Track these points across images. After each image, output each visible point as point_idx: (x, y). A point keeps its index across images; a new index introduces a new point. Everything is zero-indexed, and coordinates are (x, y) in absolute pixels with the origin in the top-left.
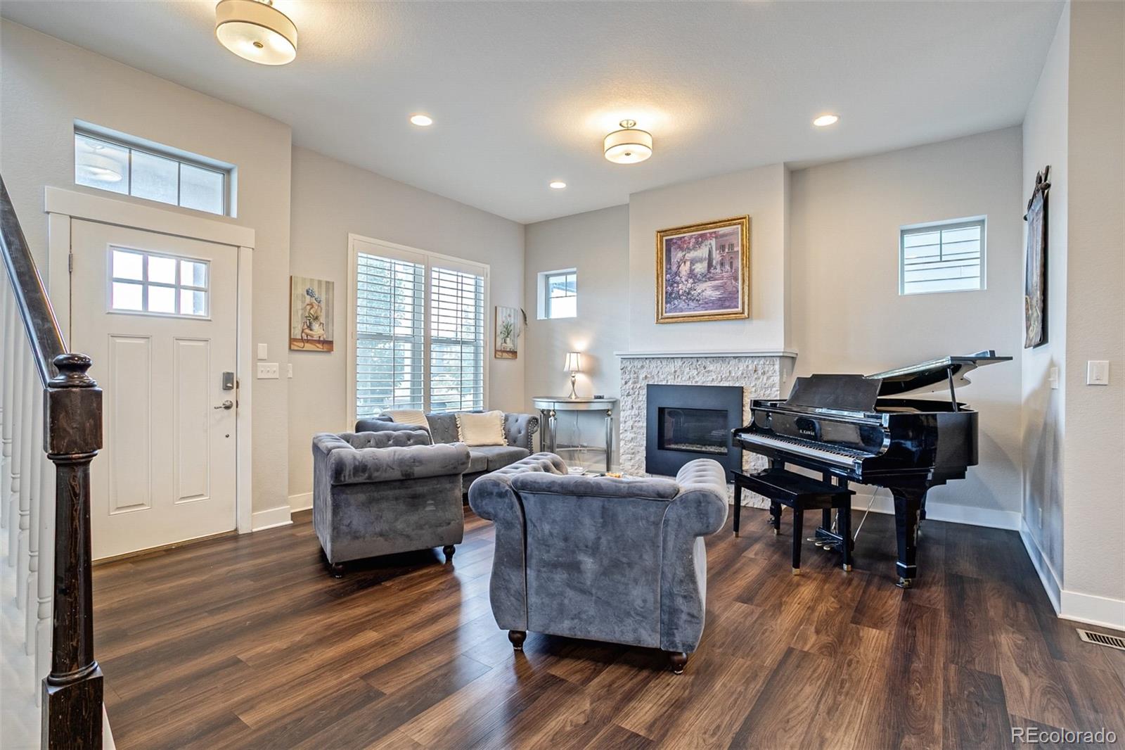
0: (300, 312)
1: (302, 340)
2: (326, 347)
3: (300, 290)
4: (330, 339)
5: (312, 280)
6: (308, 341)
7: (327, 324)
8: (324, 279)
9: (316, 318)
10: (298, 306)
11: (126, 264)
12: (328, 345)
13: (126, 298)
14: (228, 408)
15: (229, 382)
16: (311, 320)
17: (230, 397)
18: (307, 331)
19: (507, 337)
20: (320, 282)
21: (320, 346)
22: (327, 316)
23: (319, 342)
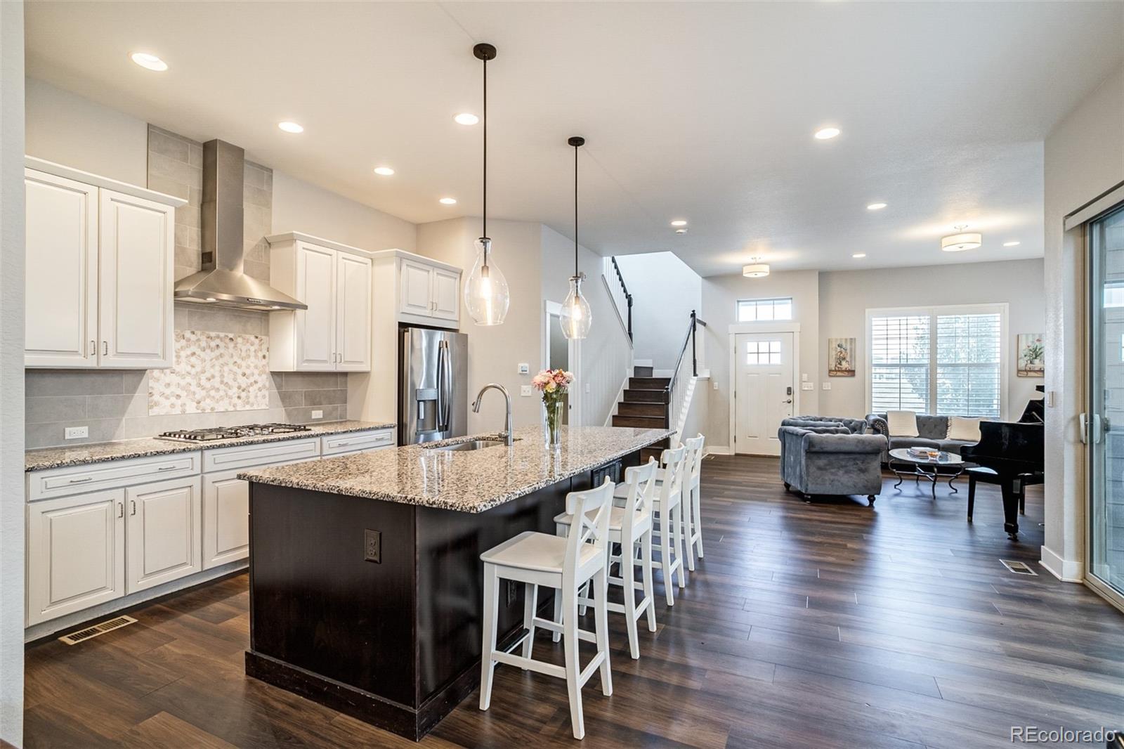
0: (834, 357)
1: (836, 371)
2: (850, 374)
3: (834, 345)
4: (853, 369)
5: (841, 339)
6: (839, 371)
7: (851, 361)
8: (849, 337)
9: (844, 359)
10: (833, 353)
11: (751, 347)
12: (851, 373)
13: (751, 360)
14: (790, 402)
15: (789, 391)
16: (840, 360)
17: (790, 398)
18: (839, 366)
19: (1036, 358)
20: (846, 340)
21: (846, 373)
22: (851, 356)
23: (846, 371)
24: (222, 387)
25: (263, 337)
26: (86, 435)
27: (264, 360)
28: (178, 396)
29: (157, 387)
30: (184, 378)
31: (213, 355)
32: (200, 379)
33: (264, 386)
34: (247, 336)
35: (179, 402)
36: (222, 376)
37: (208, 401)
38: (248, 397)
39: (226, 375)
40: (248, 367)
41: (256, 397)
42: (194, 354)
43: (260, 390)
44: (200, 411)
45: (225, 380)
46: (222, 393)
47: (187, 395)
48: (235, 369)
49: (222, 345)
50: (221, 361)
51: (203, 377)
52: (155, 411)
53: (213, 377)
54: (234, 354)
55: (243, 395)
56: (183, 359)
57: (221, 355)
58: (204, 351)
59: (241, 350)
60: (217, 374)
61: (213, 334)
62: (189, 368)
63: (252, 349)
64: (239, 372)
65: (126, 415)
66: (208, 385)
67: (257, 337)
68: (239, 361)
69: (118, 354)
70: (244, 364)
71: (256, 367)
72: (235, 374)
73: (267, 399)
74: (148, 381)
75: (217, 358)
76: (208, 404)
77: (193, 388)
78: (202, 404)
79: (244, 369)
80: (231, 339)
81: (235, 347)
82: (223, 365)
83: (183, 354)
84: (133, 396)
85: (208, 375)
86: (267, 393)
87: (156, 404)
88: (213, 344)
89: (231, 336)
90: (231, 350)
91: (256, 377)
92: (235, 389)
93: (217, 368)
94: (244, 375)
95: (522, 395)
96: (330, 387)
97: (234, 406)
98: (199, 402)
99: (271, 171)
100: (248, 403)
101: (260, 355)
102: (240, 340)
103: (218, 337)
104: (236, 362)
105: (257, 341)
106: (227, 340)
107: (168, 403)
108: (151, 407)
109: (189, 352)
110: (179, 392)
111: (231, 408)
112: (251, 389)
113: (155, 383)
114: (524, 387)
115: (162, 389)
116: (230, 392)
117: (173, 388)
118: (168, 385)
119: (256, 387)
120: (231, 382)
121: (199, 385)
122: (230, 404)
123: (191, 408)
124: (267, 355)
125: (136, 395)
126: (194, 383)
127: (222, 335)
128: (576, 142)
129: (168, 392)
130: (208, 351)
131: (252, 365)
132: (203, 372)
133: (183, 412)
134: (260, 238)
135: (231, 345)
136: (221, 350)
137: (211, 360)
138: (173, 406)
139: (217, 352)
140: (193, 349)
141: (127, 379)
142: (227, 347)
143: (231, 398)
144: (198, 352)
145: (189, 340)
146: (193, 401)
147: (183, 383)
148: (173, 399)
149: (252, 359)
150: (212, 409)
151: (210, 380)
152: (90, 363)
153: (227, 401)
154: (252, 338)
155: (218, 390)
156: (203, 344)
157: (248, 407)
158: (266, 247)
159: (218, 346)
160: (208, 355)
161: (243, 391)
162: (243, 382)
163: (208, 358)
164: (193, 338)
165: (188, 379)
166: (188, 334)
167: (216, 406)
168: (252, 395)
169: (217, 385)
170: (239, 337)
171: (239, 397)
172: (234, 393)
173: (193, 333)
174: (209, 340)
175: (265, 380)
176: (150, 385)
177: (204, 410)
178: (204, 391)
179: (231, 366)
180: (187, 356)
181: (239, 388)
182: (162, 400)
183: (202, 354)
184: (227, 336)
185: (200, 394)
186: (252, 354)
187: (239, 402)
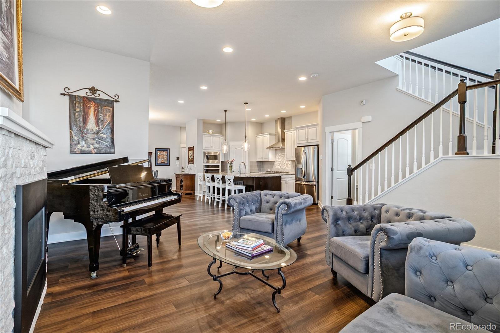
35: (278, 166)
38: (288, 166)
43: (290, 164)
49: (284, 156)
52: (276, 168)
53: (283, 162)
57: (284, 158)
72: (286, 161)
77: (280, 164)
80: (285, 154)
82: (284, 160)
83: (278, 158)
86: (291, 165)
91: (289, 162)
92: (286, 164)
99: (291, 117)
112: (288, 164)
113: (276, 163)
125: (274, 164)
141: (273, 162)
144: (281, 157)
150: (282, 168)
155: (283, 164)
157: (288, 168)
165: (279, 162)
174: (282, 155)
182: (276, 166)
187: (286, 167)
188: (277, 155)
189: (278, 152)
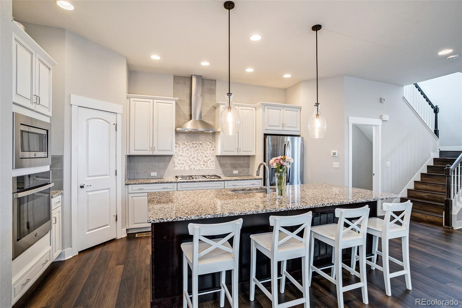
24: (198, 161)
25: (213, 143)
26: (156, 175)
27: (213, 151)
28: (183, 164)
29: (176, 161)
30: (185, 158)
31: (194, 150)
32: (190, 158)
33: (213, 161)
34: (207, 142)
35: (183, 166)
36: (198, 157)
37: (193, 165)
38: (207, 165)
39: (199, 156)
40: (207, 154)
41: (210, 165)
42: (188, 149)
43: (212, 162)
44: (190, 169)
45: (199, 158)
46: (197, 163)
47: (186, 164)
48: (202, 154)
49: (197, 146)
50: (197, 152)
51: (191, 157)
52: (176, 169)
53: (195, 157)
54: (202, 149)
55: (205, 164)
56: (184, 151)
57: (197, 150)
58: (191, 148)
59: (204, 148)
60: (196, 157)
61: (194, 142)
62: (186, 154)
63: (209, 147)
64: (204, 155)
65: (167, 169)
66: (193, 160)
67: (210, 143)
68: (204, 152)
69: (158, 150)
70: (205, 153)
71: (210, 154)
72: (202, 156)
73: (214, 166)
74: (173, 159)
75: (196, 151)
76: (192, 167)
77: (188, 161)
78: (191, 167)
79: (205, 155)
80: (201, 144)
81: (202, 146)
82: (198, 153)
83: (184, 149)
84: (169, 164)
85: (193, 156)
86: (214, 164)
87: (176, 166)
88: (194, 146)
89: (201, 142)
90: (201, 148)
91: (210, 157)
92: (202, 162)
93: (196, 154)
94: (206, 157)
95: (333, 167)
96: (241, 161)
97: (202, 168)
98: (189, 166)
99: (216, 81)
100: (207, 167)
101: (212, 149)
102: (204, 144)
103: (196, 143)
104: (202, 152)
105: (211, 144)
106: (199, 144)
107: (179, 166)
108: (174, 167)
109: (186, 149)
110: (183, 162)
111: (201, 169)
112: (208, 162)
113: (176, 160)
114: (334, 163)
115: (178, 161)
116: (201, 163)
117: (181, 161)
118: (179, 160)
119: (210, 161)
120: (201, 159)
121: (190, 160)
122: (200, 167)
123: (187, 168)
124: (214, 149)
125: (170, 163)
126: (188, 159)
127: (197, 142)
128: (317, 28)
129: (179, 162)
130: (193, 148)
131: (209, 153)
132: (191, 156)
133: (184, 169)
134: (212, 106)
135: (201, 146)
136: (197, 148)
137: (194, 151)
138: (181, 167)
139: (196, 149)
140: (188, 148)
141: (167, 158)
142: (199, 147)
143: (201, 165)
144: (189, 149)
145: (186, 145)
146: (188, 166)
147: (184, 159)
148: (181, 165)
149: (209, 151)
150: (194, 169)
151: (193, 158)
152: (151, 153)
153: (199, 166)
154: (209, 143)
155: (196, 162)
156: (191, 146)
157: (207, 168)
158: (214, 109)
159: (196, 146)
160: (193, 150)
161: (205, 162)
162: (205, 159)
163: (193, 151)
164: (188, 144)
165: (186, 158)
166: (186, 143)
167: (196, 168)
168: (209, 164)
169: (196, 160)
170: (204, 143)
171: (204, 165)
172: (202, 163)
173: (188, 142)
174: (193, 144)
175: (213, 158)
176: (174, 160)
177: (191, 169)
178: (191, 162)
179: (201, 153)
180: (186, 150)
181: (204, 161)
182: (178, 165)
183: (191, 150)
184: (199, 143)
185: (190, 163)
186: (209, 149)
187: (204, 166)
188: (179, 143)
189: (183, 137)
